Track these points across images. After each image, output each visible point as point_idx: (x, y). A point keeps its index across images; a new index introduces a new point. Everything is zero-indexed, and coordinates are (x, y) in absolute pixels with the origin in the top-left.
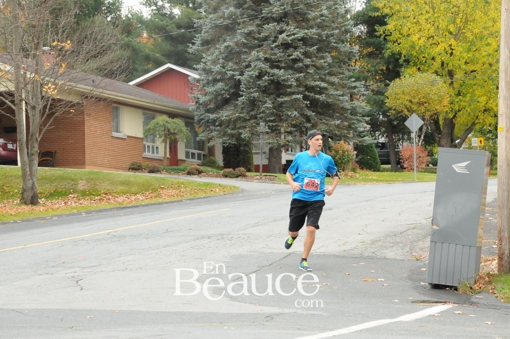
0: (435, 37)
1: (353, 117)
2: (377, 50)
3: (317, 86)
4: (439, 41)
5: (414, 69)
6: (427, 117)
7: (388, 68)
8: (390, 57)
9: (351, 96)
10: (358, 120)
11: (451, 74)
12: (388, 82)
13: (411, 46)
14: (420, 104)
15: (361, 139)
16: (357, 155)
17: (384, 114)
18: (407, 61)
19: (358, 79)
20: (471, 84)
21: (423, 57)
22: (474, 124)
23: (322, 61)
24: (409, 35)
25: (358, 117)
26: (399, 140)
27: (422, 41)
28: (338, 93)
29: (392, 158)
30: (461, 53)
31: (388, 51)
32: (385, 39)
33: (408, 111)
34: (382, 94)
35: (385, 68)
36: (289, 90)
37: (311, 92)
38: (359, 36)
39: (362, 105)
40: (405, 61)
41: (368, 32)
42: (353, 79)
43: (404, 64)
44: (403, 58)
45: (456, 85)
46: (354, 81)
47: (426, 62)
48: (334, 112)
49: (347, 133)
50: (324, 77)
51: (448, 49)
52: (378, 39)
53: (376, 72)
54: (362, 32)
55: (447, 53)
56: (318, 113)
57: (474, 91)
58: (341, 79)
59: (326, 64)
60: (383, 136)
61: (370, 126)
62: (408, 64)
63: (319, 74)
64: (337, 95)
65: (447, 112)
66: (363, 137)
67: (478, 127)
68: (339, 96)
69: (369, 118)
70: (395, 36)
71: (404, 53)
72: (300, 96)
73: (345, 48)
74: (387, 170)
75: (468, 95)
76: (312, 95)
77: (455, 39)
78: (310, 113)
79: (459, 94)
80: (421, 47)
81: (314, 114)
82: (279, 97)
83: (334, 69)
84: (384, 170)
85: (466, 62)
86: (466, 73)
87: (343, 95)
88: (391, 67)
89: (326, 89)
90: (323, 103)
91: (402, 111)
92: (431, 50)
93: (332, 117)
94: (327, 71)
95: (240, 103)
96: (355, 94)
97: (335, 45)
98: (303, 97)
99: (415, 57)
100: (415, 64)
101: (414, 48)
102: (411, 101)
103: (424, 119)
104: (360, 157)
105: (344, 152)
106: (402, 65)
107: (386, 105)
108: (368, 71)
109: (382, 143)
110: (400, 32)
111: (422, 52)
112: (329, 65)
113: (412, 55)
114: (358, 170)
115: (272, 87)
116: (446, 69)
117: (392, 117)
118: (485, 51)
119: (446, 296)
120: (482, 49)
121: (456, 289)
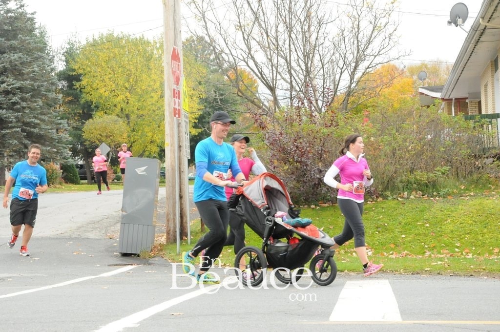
0: (116, 91)
1: (60, 145)
2: (75, 98)
3: (32, 122)
4: (119, 93)
5: (102, 113)
6: (113, 146)
7: (83, 111)
8: (84, 104)
9: (57, 130)
10: (63, 147)
11: (128, 116)
12: (84, 121)
13: (99, 97)
14: (107, 137)
15: (66, 161)
16: (63, 173)
17: (82, 144)
18: (97, 107)
19: (62, 118)
20: (141, 124)
21: (108, 104)
22: (144, 151)
23: (35, 104)
24: (97, 89)
25: (64, 145)
27: (107, 93)
28: (48, 127)
29: (88, 175)
30: (134, 102)
31: (83, 100)
32: (80, 91)
33: (99, 141)
34: (80, 130)
35: (81, 112)
36: (10, 125)
37: (27, 127)
38: (61, 89)
39: (66, 136)
40: (95, 107)
41: (68, 86)
42: (59, 118)
43: (95, 109)
44: (94, 105)
45: (131, 125)
47: (110, 108)
48: (45, 141)
49: (55, 156)
50: (37, 116)
51: (125, 99)
52: (75, 91)
53: (75, 114)
54: (64, 86)
55: (124, 102)
57: (143, 128)
58: (50, 117)
59: (39, 106)
60: (81, 159)
61: (72, 153)
62: (98, 109)
63: (33, 114)
64: (47, 129)
66: (67, 159)
67: (147, 153)
68: (49, 129)
69: (71, 146)
70: (88, 89)
71: (94, 101)
72: (19, 129)
73: (52, 95)
74: (85, 184)
75: (140, 131)
77: (129, 93)
78: (27, 142)
79: (133, 131)
80: (106, 97)
81: (30, 142)
82: (2, 130)
83: (44, 110)
84: (83, 184)
85: (137, 109)
86: (138, 117)
87: (51, 129)
88: (86, 111)
89: (38, 124)
90: (37, 134)
91: (95, 142)
92: (114, 100)
94: (39, 112)
96: (60, 129)
97: (45, 93)
98: (21, 130)
99: (102, 104)
100: (103, 109)
101: (102, 98)
102: (101, 135)
103: (110, 147)
104: (65, 174)
105: (53, 171)
106: (93, 110)
107: (84, 137)
108: (69, 114)
109: (81, 165)
110: (91, 86)
111: (108, 101)
112: (41, 107)
113: (100, 103)
114: (64, 184)
116: (125, 113)
117: (87, 146)
118: (150, 101)
119: (132, 261)
120: (148, 100)
121: (138, 256)
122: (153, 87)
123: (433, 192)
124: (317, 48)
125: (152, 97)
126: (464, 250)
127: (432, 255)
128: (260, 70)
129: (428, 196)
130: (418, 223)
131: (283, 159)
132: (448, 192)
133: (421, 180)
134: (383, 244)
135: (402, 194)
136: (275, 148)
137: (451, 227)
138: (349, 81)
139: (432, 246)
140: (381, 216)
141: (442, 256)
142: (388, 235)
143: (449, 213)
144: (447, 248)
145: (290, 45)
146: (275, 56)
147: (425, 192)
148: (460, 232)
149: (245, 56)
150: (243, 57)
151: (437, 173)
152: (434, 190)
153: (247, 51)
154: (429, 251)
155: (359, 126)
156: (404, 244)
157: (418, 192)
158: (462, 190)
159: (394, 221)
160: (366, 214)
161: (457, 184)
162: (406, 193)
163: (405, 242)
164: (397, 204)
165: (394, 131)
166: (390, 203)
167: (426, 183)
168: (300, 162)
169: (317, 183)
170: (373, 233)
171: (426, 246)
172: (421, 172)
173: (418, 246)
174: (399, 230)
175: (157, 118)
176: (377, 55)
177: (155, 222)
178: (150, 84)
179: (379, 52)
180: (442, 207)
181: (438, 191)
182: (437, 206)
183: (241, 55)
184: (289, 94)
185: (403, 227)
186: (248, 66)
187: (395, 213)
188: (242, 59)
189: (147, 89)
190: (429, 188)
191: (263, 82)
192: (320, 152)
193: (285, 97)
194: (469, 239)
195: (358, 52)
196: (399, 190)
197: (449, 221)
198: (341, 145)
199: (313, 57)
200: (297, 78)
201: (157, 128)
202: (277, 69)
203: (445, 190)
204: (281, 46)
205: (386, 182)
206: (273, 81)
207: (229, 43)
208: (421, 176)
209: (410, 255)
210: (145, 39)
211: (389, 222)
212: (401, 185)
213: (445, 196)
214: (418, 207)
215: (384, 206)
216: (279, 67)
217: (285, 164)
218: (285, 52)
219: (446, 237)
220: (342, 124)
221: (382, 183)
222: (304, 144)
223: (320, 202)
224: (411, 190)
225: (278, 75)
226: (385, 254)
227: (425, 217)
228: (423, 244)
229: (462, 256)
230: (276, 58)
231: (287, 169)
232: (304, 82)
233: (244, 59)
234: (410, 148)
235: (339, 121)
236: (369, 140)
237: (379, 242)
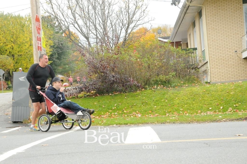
0: (6, 43)
4: (8, 44)
11: (13, 55)
14: (2, 66)
21: (3, 50)
27: (1, 44)
30: (16, 48)
45: (15, 60)
55: (11, 48)
57: (22, 62)
65: (13, 69)
75: (20, 63)
77: (13, 44)
79: (16, 63)
85: (18, 52)
86: (18, 56)
92: (5, 47)
103: (5, 71)
111: (2, 48)
116: (11, 54)
118: (24, 48)
119: (18, 125)
120: (23, 47)
121: (22, 123)
122: (26, 41)
123: (168, 85)
124: (109, 17)
125: (25, 46)
126: (184, 112)
127: (170, 115)
128: (81, 29)
129: (166, 87)
130: (162, 100)
131: (95, 71)
132: (176, 85)
133: (163, 80)
134: (146, 111)
135: (154, 87)
136: (90, 66)
137: (178, 101)
138: (125, 34)
139: (169, 111)
140: (144, 98)
141: (174, 115)
142: (148, 106)
143: (177, 95)
144: (176, 111)
145: (95, 16)
146: (88, 22)
147: (165, 85)
148: (182, 104)
149: (73, 22)
150: (72, 22)
151: (170, 75)
152: (169, 84)
153: (74, 19)
154: (168, 113)
155: (132, 54)
156: (156, 111)
157: (161, 86)
158: (182, 84)
159: (150, 100)
160: (137, 97)
161: (180, 81)
162: (155, 86)
163: (156, 109)
164: (151, 91)
165: (149, 56)
166: (148, 91)
167: (165, 81)
168: (103, 72)
169: (112, 82)
170: (140, 106)
171: (166, 111)
172: (163, 75)
173: (163, 111)
174: (153, 104)
175: (28, 56)
176: (138, 20)
177: (30, 106)
178: (24, 39)
179: (139, 19)
180: (173, 92)
181: (171, 85)
182: (170, 92)
183: (71, 21)
184: (96, 41)
185: (155, 102)
186: (74, 27)
187: (151, 96)
188: (71, 23)
189: (22, 41)
190: (166, 83)
191: (82, 35)
192: (113, 67)
193: (94, 42)
194: (187, 107)
195: (129, 19)
196: (152, 85)
197: (177, 98)
198: (123, 63)
199: (107, 22)
200: (99, 33)
201: (29, 61)
202: (89, 28)
203: (174, 84)
204: (91, 17)
205: (146, 81)
206: (88, 34)
207: (65, 15)
208: (162, 77)
209: (159, 116)
210: (21, 16)
211: (148, 100)
212: (153, 82)
213: (174, 87)
214: (162, 92)
215: (145, 93)
216: (90, 27)
217: (96, 74)
218: (93, 19)
219: (176, 106)
220: (123, 52)
221: (144, 82)
222: (105, 63)
223: (114, 92)
224: (158, 85)
225: (90, 31)
226: (147, 116)
227: (165, 97)
228: (165, 110)
229: (184, 115)
230: (89, 22)
231: (97, 76)
232: (103, 34)
233: (72, 23)
234: (157, 64)
235: (122, 52)
236: (137, 61)
237: (144, 110)
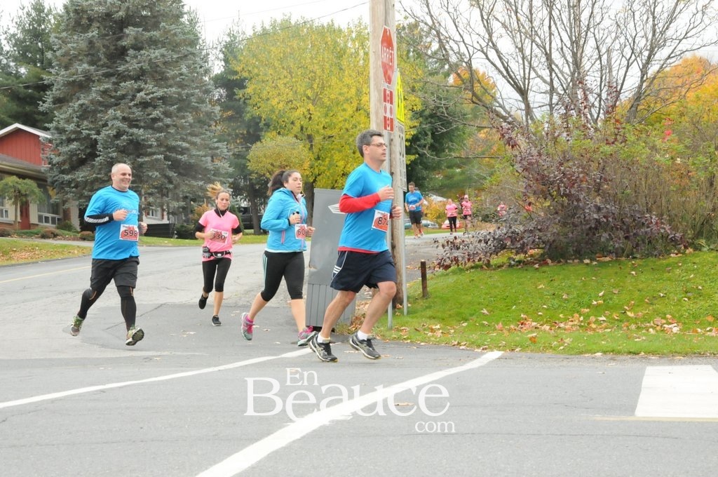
0: (294, 102)
3: (179, 146)
4: (298, 105)
5: (274, 133)
7: (248, 132)
8: (250, 121)
9: (213, 157)
11: (310, 138)
12: (249, 145)
13: (271, 110)
14: (281, 166)
17: (246, 178)
18: (267, 125)
19: (220, 141)
20: (329, 148)
21: (283, 121)
23: (183, 121)
24: (268, 99)
25: (221, 179)
26: (261, 204)
27: (281, 105)
28: (201, 153)
29: (255, 222)
30: (319, 117)
31: (248, 115)
32: (244, 103)
33: (270, 173)
34: (244, 158)
35: (245, 132)
36: (149, 150)
37: (172, 153)
38: (218, 99)
39: (225, 166)
40: (265, 125)
41: (227, 96)
42: (215, 140)
43: (264, 127)
44: (263, 122)
45: (315, 150)
46: (216, 142)
47: (285, 126)
48: (196, 173)
50: (185, 137)
51: (306, 113)
52: (238, 102)
54: (221, 96)
55: (305, 117)
56: (180, 174)
57: (332, 156)
59: (188, 124)
60: (245, 200)
62: (268, 127)
63: (180, 134)
64: (199, 156)
65: (307, 175)
68: (202, 156)
69: (232, 180)
70: (255, 99)
71: (264, 116)
72: (161, 157)
73: (206, 108)
74: (251, 234)
75: (327, 159)
76: (174, 155)
77: (313, 104)
78: (172, 174)
79: (318, 158)
80: (280, 111)
81: (176, 175)
82: (139, 157)
83: (196, 129)
84: (247, 234)
85: (324, 127)
86: (324, 138)
87: (205, 156)
88: (251, 131)
89: (187, 149)
90: (186, 163)
91: (264, 175)
92: (291, 114)
93: (195, 178)
94: (188, 132)
95: (97, 164)
96: (217, 155)
98: (164, 158)
99: (275, 120)
100: (275, 128)
101: (274, 112)
102: (272, 165)
106: (262, 129)
107: (249, 168)
108: (229, 135)
109: (244, 208)
110: (259, 95)
111: (282, 117)
112: (191, 125)
113: (271, 119)
115: (131, 147)
116: (306, 134)
117: (254, 181)
118: (341, 116)
120: (339, 114)
122: (346, 96)
124: (592, 30)
125: (344, 110)
128: (506, 65)
131: (542, 192)
134: (695, 317)
136: (531, 176)
138: (639, 79)
140: (692, 276)
142: (703, 303)
145: (550, 27)
150: (481, 46)
153: (487, 36)
155: (659, 142)
160: (669, 272)
168: (568, 196)
169: (593, 226)
175: (351, 140)
176: (684, 38)
178: (342, 91)
179: (687, 33)
183: (478, 43)
184: (548, 99)
186: (487, 58)
188: (479, 48)
189: (337, 98)
191: (509, 82)
192: (598, 181)
193: (541, 104)
195: (654, 35)
199: (585, 43)
200: (560, 75)
201: (352, 155)
202: (530, 63)
204: (537, 29)
206: (525, 81)
207: (460, 25)
210: (336, 26)
211: (704, 284)
215: (697, 260)
216: (533, 59)
217: (545, 199)
218: (542, 37)
222: (575, 169)
225: (532, 72)
226: (699, 330)
230: (530, 46)
231: (549, 207)
233: (482, 48)
237: (689, 313)
